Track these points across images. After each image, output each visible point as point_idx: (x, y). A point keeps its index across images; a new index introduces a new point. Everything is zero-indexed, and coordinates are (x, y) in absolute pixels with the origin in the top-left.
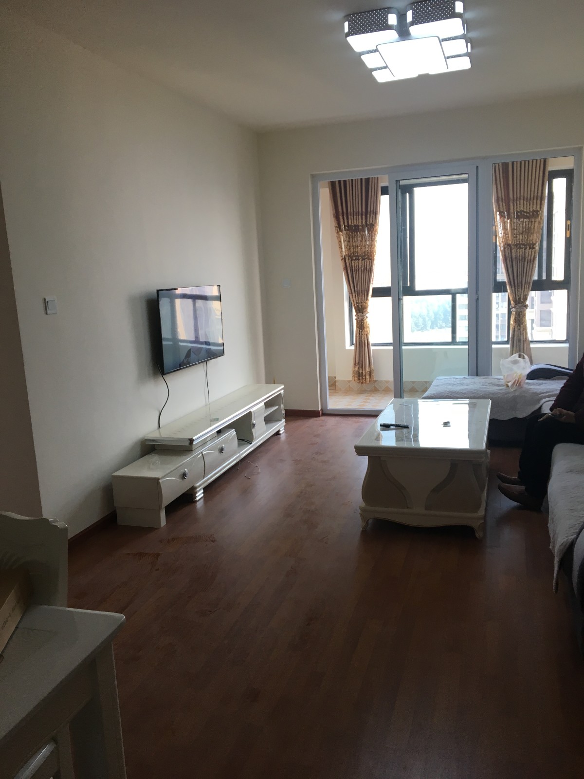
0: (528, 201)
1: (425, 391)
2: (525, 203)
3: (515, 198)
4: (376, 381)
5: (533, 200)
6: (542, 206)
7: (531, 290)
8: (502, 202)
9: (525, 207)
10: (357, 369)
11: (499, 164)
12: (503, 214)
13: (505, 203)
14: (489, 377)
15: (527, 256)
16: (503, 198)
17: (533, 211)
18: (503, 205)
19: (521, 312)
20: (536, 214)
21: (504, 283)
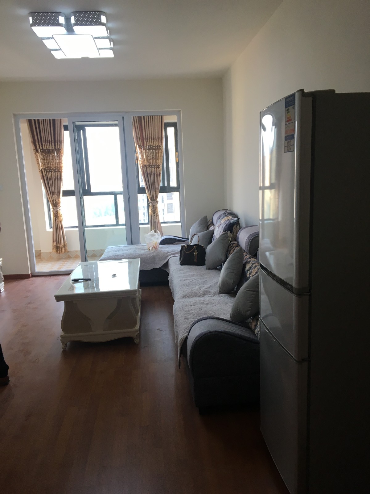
0: (154, 139)
1: (101, 256)
2: (153, 141)
3: (147, 138)
4: (69, 251)
5: (157, 139)
6: (162, 143)
7: (159, 193)
8: (139, 139)
9: (153, 144)
10: (55, 244)
11: (136, 116)
12: (140, 147)
13: (141, 140)
14: (139, 245)
15: (156, 172)
16: (140, 137)
17: (157, 146)
18: (140, 141)
19: (155, 205)
20: (159, 148)
21: (143, 188)
